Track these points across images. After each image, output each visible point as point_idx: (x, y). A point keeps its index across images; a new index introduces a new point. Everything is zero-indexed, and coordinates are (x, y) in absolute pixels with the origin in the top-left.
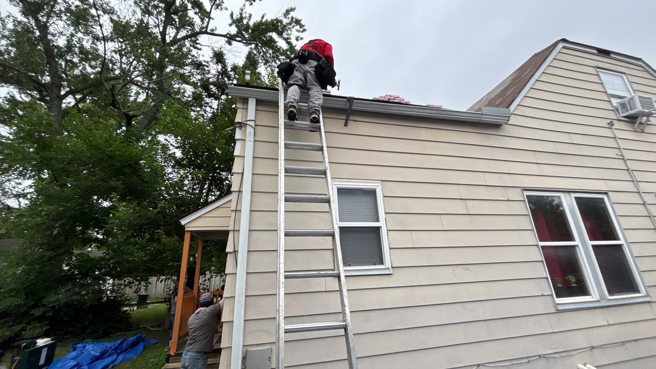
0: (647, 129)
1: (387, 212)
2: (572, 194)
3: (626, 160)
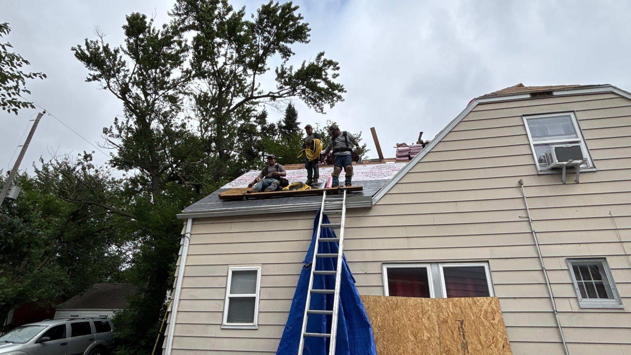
1: (261, 286)
2: (440, 264)
3: (531, 221)
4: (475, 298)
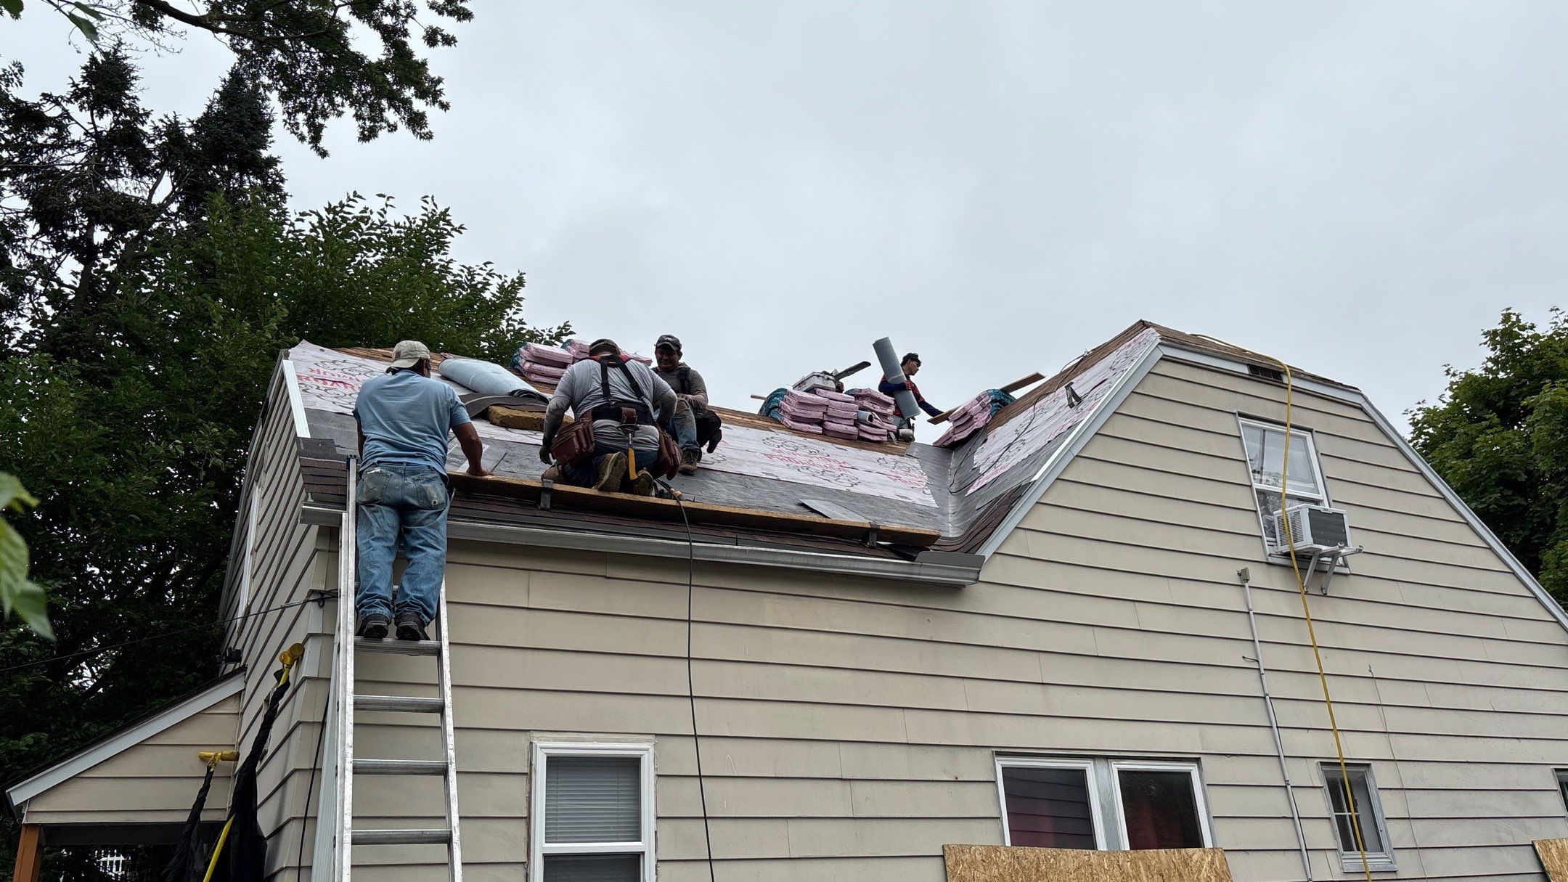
0: (1336, 587)
1: (660, 815)
2: (1113, 762)
3: (1263, 672)
4: (1183, 850)
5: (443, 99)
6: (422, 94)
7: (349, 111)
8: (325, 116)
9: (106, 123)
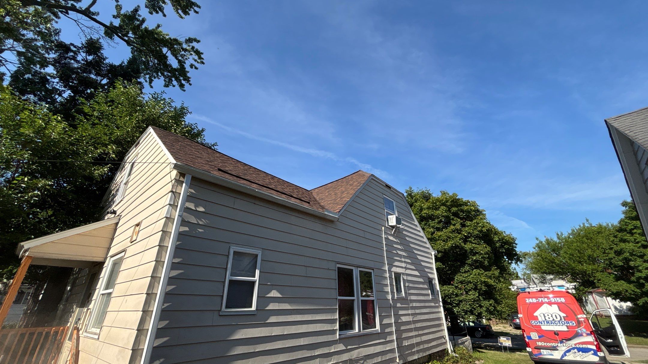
0: (397, 234)
2: (358, 268)
3: (385, 251)
5: (191, 82)
6: (184, 80)
7: (162, 78)
8: (155, 78)
9: (90, 58)
